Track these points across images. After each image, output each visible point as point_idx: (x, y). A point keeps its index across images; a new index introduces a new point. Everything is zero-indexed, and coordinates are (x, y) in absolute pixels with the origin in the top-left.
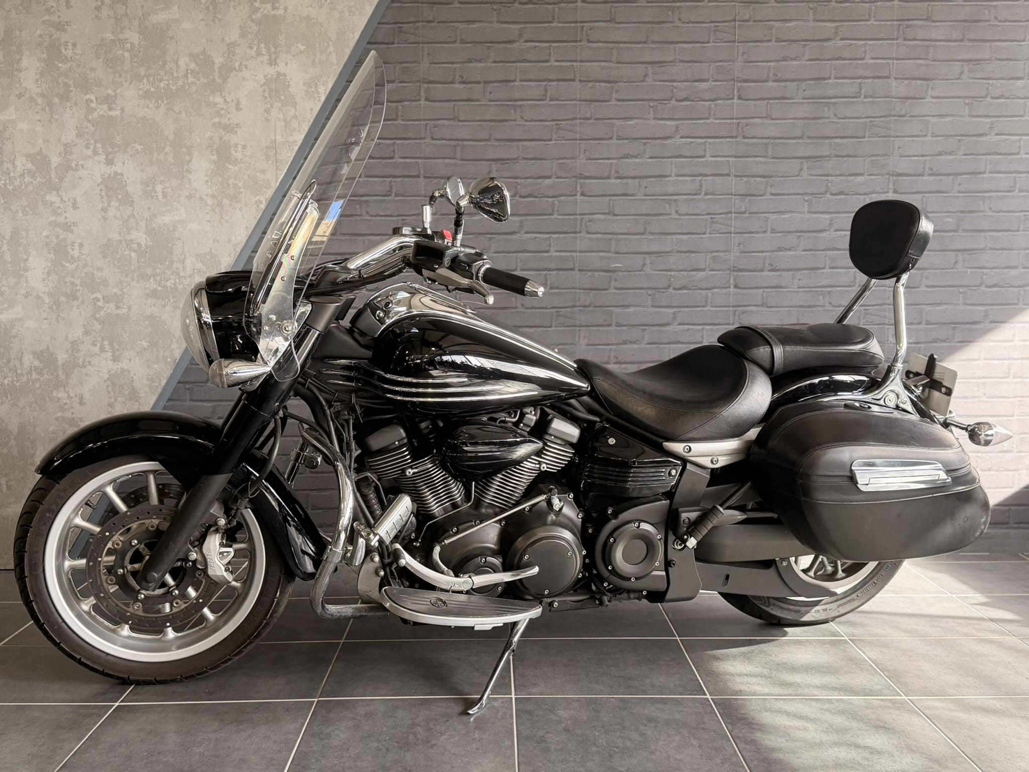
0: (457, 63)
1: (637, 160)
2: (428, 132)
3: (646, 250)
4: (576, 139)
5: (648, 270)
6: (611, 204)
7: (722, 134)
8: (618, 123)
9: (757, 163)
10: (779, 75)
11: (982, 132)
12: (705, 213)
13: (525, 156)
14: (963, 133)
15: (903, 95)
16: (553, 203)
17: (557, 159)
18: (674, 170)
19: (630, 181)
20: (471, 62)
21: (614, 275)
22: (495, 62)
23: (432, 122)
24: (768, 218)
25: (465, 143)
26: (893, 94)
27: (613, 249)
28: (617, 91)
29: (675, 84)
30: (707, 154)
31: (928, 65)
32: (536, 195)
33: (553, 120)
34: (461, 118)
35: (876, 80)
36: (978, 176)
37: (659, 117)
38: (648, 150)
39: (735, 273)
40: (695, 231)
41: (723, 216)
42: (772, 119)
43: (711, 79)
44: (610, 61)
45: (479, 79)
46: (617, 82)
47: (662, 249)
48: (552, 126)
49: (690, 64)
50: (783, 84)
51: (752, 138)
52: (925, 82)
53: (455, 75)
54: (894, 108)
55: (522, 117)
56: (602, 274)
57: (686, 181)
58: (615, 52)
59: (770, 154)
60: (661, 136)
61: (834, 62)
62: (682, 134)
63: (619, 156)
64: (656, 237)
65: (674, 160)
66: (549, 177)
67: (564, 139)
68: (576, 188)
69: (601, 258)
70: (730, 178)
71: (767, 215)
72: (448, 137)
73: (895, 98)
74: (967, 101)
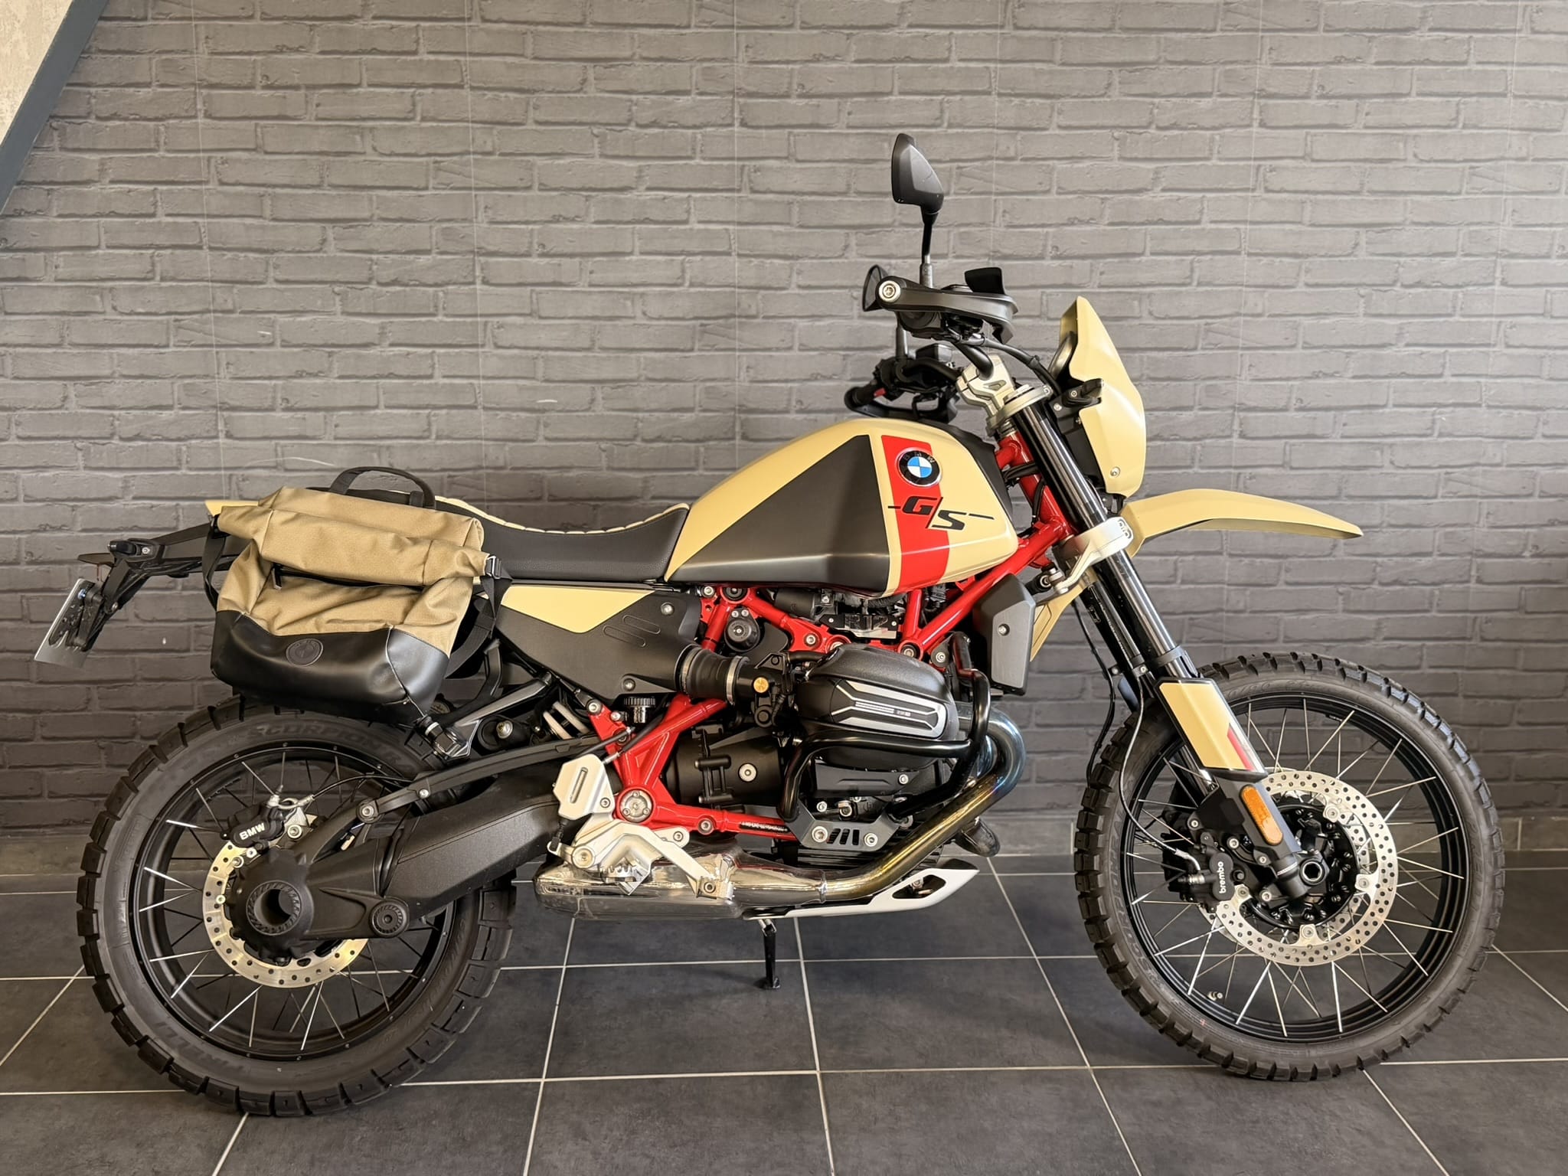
0: (258, 53)
1: (575, 226)
2: (213, 170)
3: (594, 376)
4: (470, 189)
5: (599, 408)
6: (535, 301)
7: (715, 184)
8: (540, 161)
9: (775, 235)
10: (808, 86)
11: (1140, 185)
12: (691, 316)
13: (384, 215)
14: (1110, 188)
15: (1012, 123)
16: (436, 295)
17: (439, 221)
18: (637, 243)
19: (564, 260)
20: (281, 52)
21: (544, 417)
22: (323, 53)
23: (220, 155)
24: (794, 326)
25: (278, 190)
26: (996, 121)
27: (540, 374)
28: (536, 107)
29: (634, 97)
30: (693, 219)
31: (1051, 72)
32: (406, 281)
33: (429, 155)
34: (269, 150)
35: (967, 98)
36: (1132, 259)
37: (610, 153)
38: (593, 210)
39: (743, 416)
40: (675, 347)
41: (721, 321)
42: (798, 161)
43: (694, 91)
44: (522, 55)
45: (296, 82)
46: (535, 91)
47: (621, 375)
48: (428, 164)
49: (659, 64)
50: (814, 101)
51: (764, 192)
52: (1048, 101)
53: (254, 74)
54: (997, 145)
55: (374, 149)
56: (523, 415)
57: (658, 262)
58: (530, 39)
59: (795, 220)
60: (615, 185)
61: (898, 65)
62: (648, 184)
63: (543, 218)
64: (612, 354)
65: (638, 226)
66: (428, 252)
67: (447, 186)
68: (474, 270)
69: (521, 389)
70: (730, 259)
71: (792, 321)
72: (247, 181)
73: (998, 128)
74: (1116, 134)
